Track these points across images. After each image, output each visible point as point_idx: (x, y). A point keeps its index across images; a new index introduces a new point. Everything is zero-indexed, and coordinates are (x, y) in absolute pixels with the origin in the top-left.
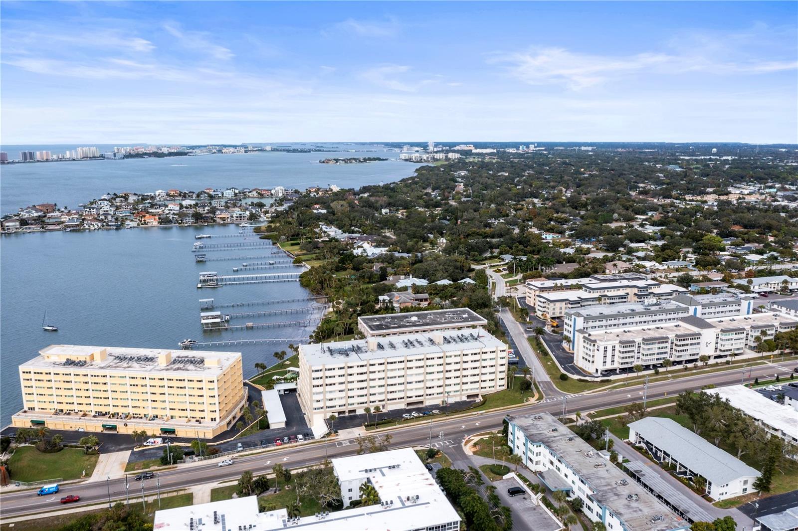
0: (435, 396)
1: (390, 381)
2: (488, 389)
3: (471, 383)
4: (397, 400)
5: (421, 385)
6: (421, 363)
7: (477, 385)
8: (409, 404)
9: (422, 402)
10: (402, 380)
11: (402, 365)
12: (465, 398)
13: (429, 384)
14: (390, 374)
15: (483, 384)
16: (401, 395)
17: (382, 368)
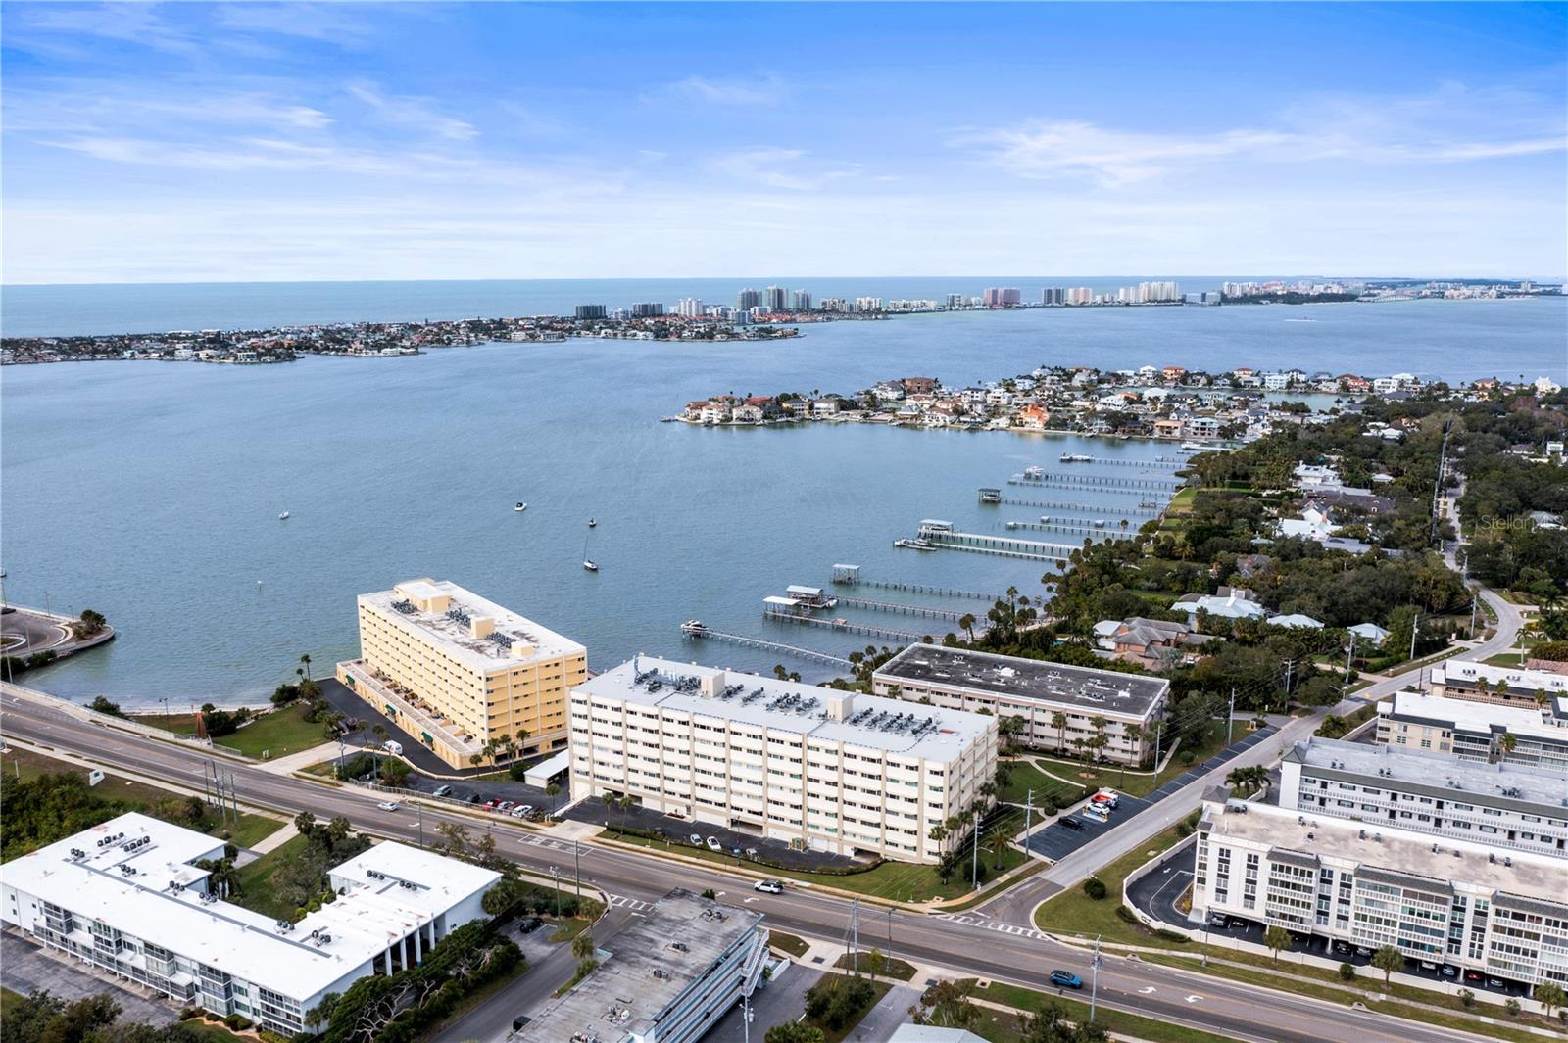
0: (786, 823)
1: (701, 764)
2: (900, 850)
3: (864, 822)
4: (713, 806)
5: (757, 790)
6: (757, 745)
7: (875, 832)
8: (734, 822)
9: (760, 828)
10: (721, 768)
11: (720, 737)
12: (849, 852)
13: (774, 795)
14: (700, 748)
15: (891, 836)
16: (721, 798)
17: (685, 730)
